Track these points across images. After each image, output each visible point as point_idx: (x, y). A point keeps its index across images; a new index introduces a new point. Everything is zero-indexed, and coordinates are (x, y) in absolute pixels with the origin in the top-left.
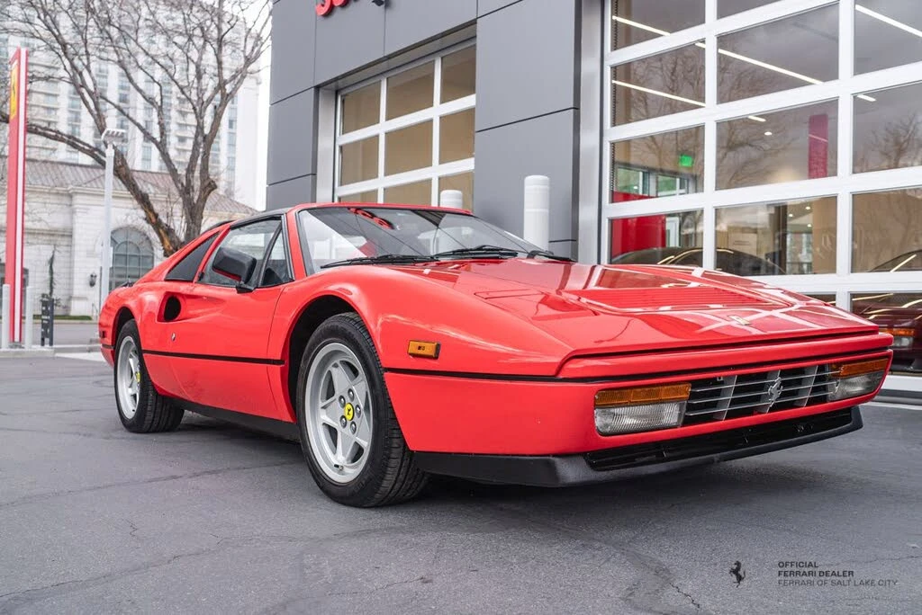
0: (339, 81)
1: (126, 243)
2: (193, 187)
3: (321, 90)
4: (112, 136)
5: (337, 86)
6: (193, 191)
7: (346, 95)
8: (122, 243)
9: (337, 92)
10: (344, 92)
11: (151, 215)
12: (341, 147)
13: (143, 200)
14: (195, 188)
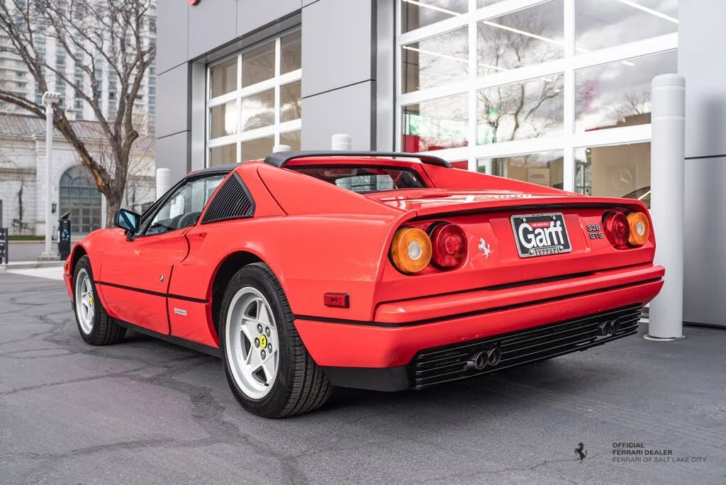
0: (209, 56)
1: (79, 178)
2: (120, 136)
3: (194, 64)
4: (50, 97)
5: (206, 60)
6: (121, 139)
7: (214, 67)
8: (77, 178)
9: (206, 66)
10: (212, 65)
11: (86, 159)
12: (211, 109)
13: (80, 147)
14: (122, 137)
